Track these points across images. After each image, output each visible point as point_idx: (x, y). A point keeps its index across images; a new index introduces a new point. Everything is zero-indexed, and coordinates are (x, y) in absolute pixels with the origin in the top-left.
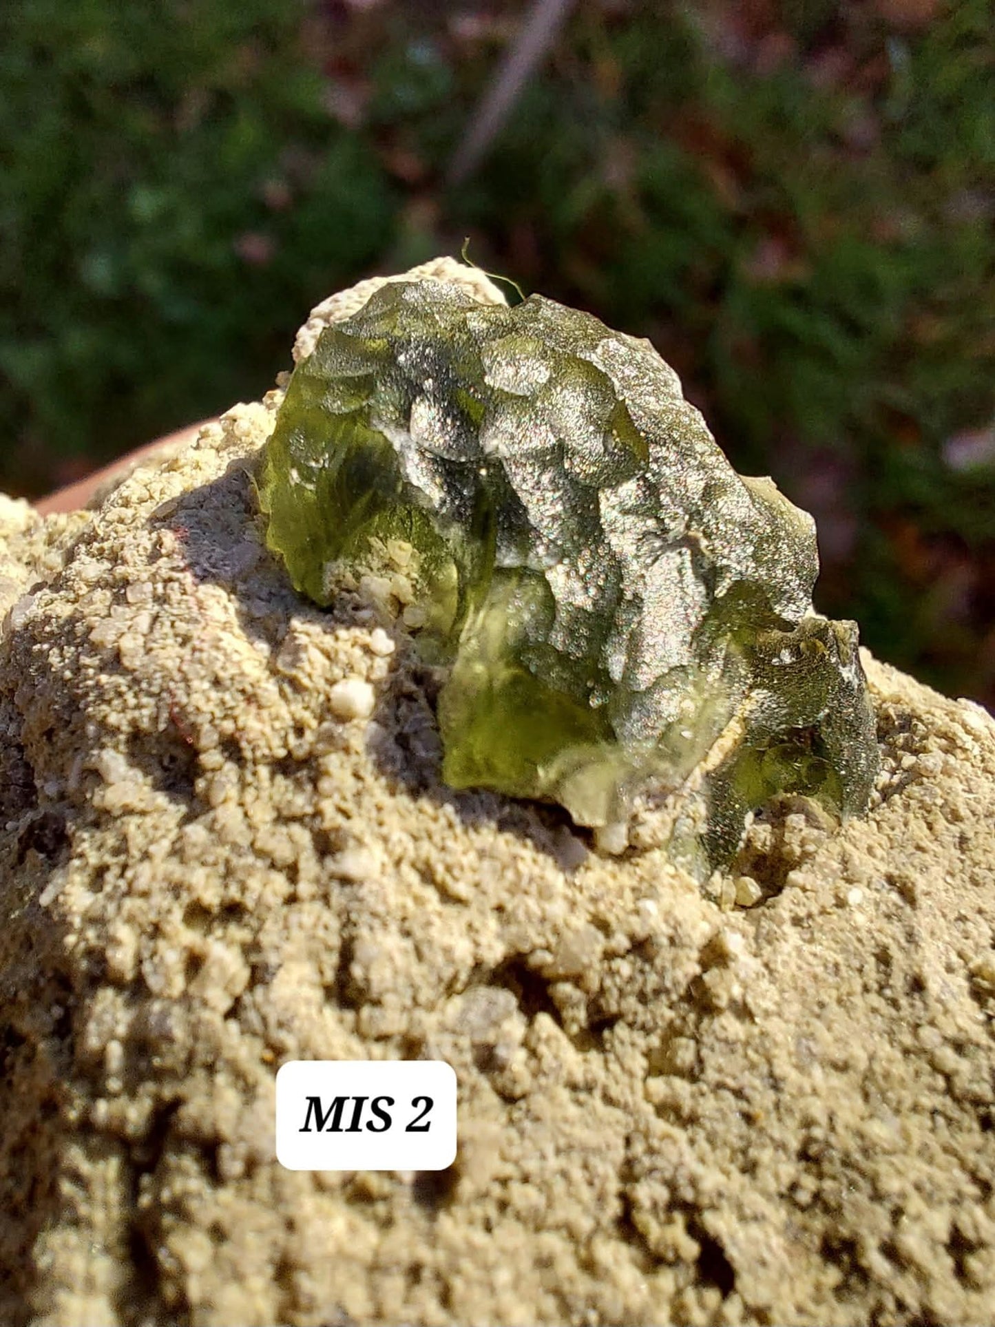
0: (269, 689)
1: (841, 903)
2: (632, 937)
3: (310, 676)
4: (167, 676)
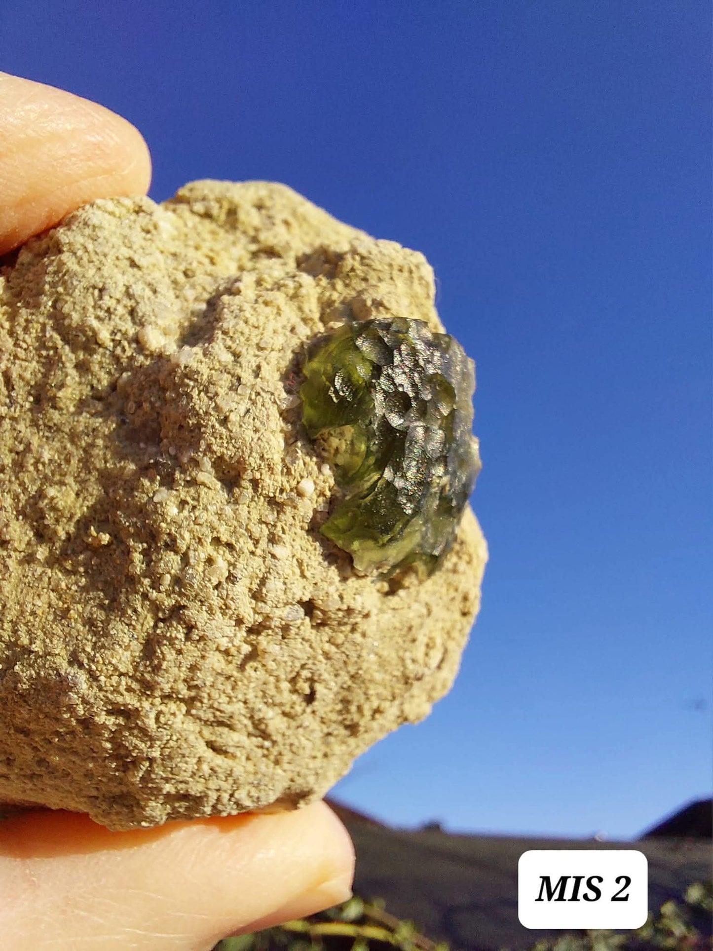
0: (279, 468)
1: (409, 608)
2: (348, 607)
3: (295, 471)
4: (244, 444)
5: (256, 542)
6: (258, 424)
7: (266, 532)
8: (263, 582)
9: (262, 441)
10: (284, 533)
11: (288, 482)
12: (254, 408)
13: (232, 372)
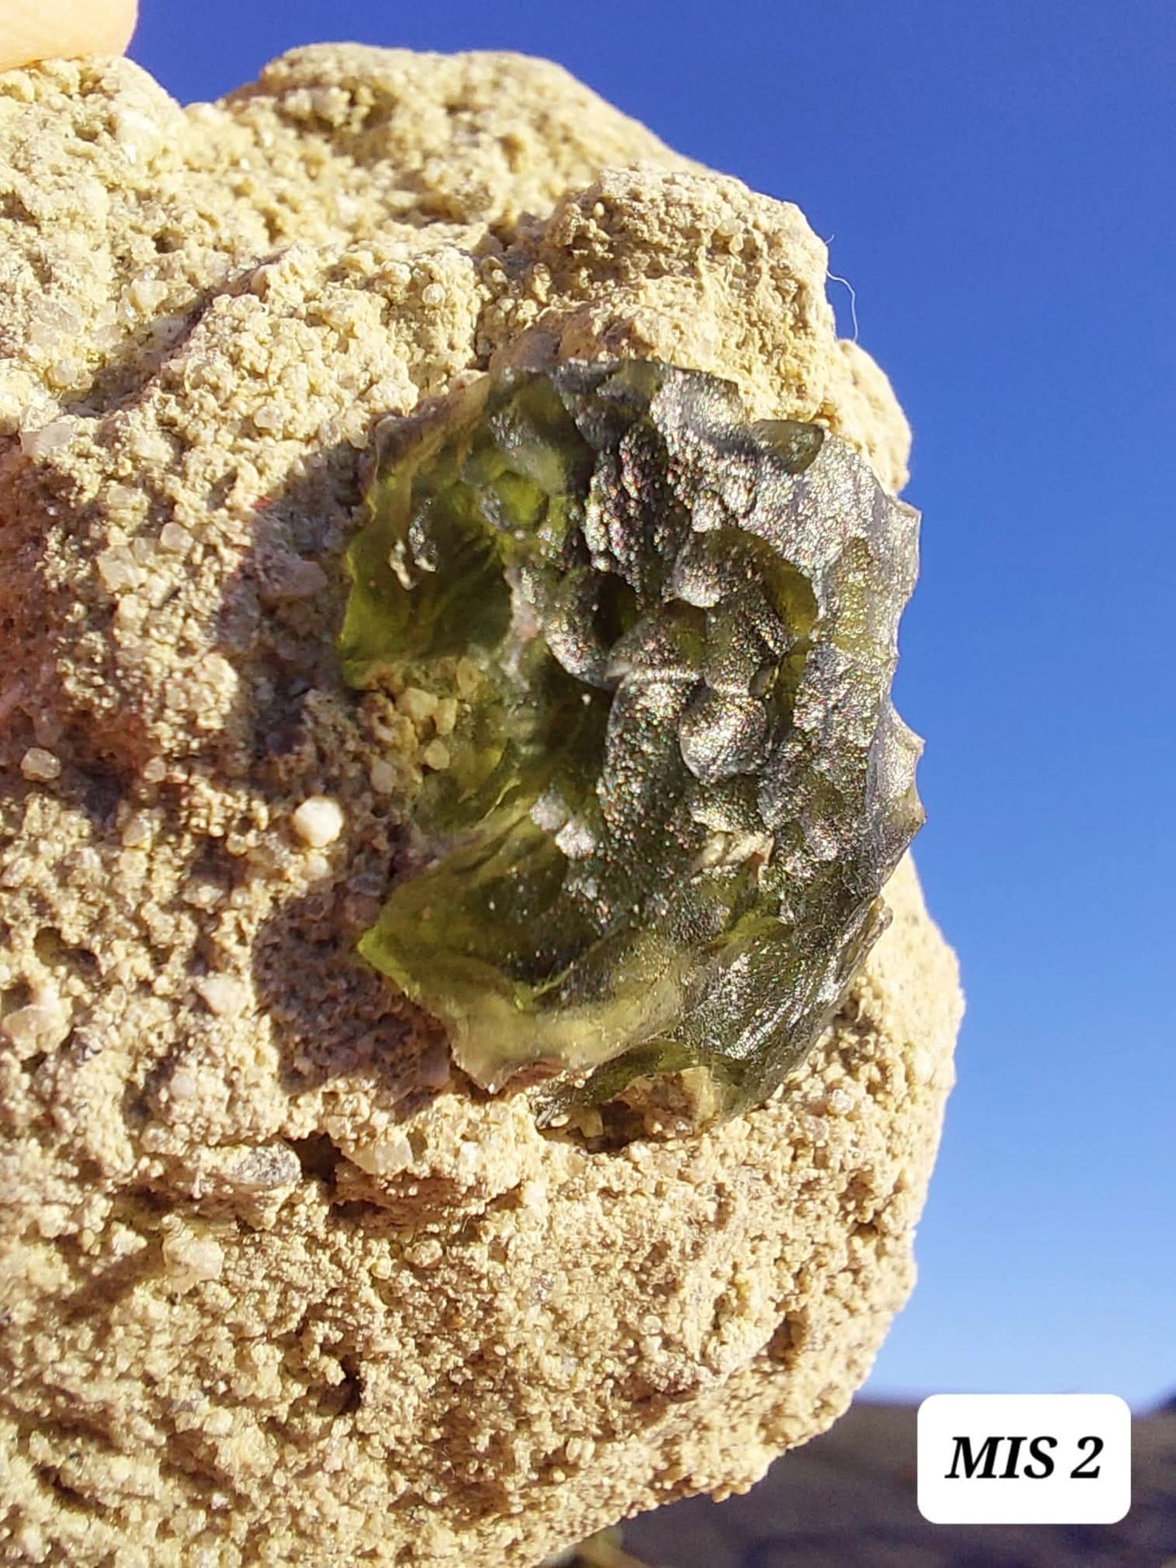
1: (659, 1194)
3: (288, 771)
4: (144, 684)
7: (189, 932)
8: (164, 1069)
9: (196, 680)
11: (267, 800)
12: (192, 587)
13: (158, 486)
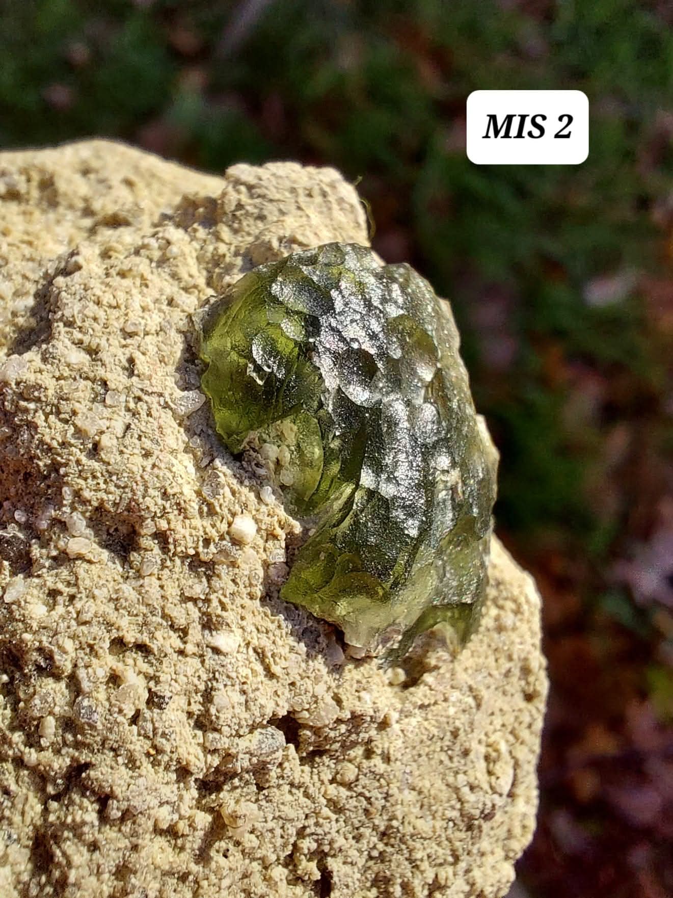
0: (194, 506)
1: (446, 700)
2: (353, 713)
3: (221, 506)
4: (132, 478)
5: (183, 633)
6: (147, 444)
7: (195, 614)
8: (208, 696)
9: (159, 468)
10: (224, 608)
11: (213, 526)
12: (136, 421)
13: (91, 375)
